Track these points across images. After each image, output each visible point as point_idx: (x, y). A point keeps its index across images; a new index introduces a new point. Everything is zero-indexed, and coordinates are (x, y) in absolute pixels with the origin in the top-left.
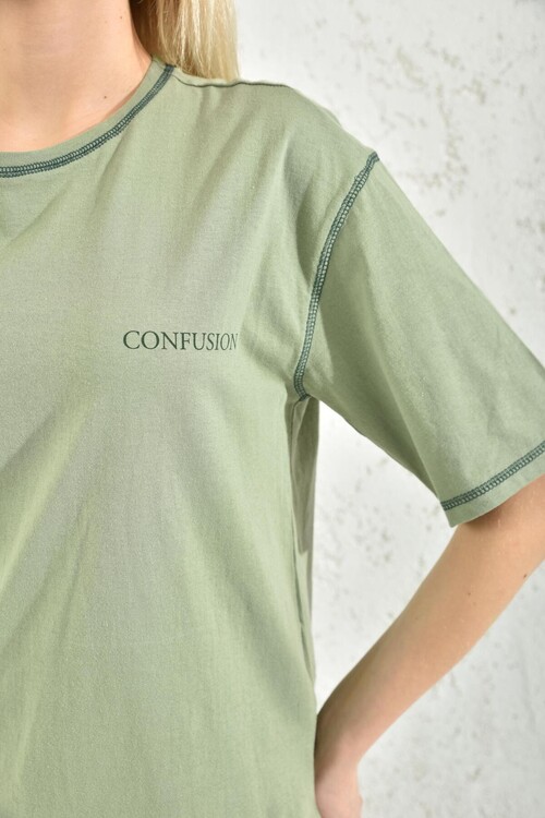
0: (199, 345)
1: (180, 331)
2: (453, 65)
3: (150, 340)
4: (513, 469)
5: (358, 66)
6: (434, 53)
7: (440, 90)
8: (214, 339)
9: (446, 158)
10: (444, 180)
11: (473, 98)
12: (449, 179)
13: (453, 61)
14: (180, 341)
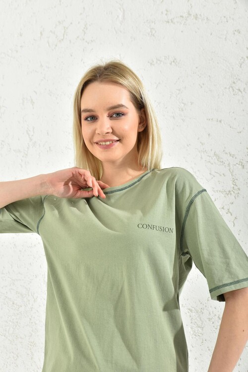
0: (157, 229)
1: (153, 224)
2: (233, 157)
3: (145, 226)
4: (231, 284)
5: (202, 158)
6: (226, 153)
7: (229, 164)
8: (162, 228)
9: (232, 186)
10: (232, 192)
11: (240, 167)
12: (234, 192)
13: (233, 156)
14: (152, 227)
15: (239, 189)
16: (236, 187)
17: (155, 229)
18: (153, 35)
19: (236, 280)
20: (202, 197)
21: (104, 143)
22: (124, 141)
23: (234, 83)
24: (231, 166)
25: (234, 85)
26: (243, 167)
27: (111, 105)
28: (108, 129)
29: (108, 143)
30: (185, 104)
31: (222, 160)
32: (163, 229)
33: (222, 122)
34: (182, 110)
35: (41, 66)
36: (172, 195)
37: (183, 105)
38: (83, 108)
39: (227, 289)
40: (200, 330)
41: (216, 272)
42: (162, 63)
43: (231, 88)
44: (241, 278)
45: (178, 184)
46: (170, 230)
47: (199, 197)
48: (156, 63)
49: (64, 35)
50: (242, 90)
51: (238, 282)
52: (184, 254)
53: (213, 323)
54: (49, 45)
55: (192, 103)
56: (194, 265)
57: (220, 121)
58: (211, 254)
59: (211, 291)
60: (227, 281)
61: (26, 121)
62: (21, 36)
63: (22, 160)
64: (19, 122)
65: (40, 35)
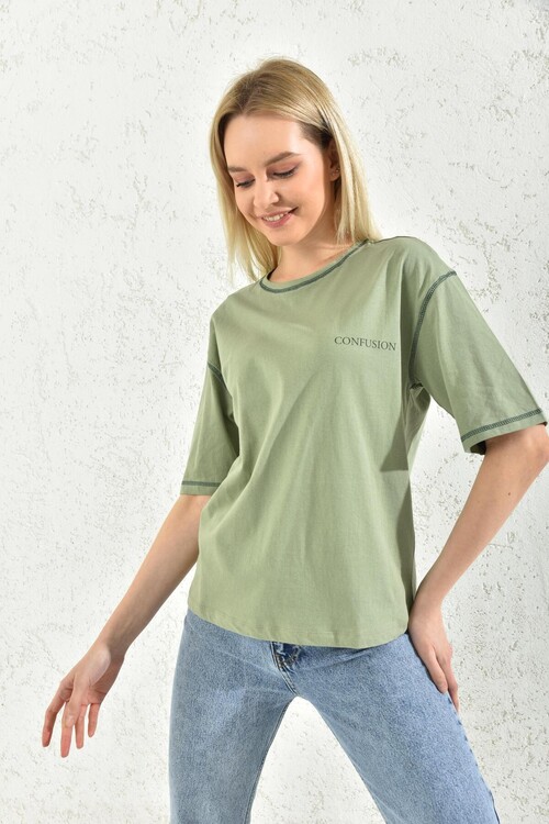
0: (368, 345)
1: (361, 337)
2: (491, 231)
3: (346, 341)
4: (495, 425)
6: (480, 224)
7: (484, 244)
8: (377, 343)
9: (489, 281)
11: (503, 248)
12: (490, 291)
13: (491, 229)
14: (361, 342)
15: (499, 286)
16: (494, 284)
17: (364, 345)
18: (360, 11)
19: (503, 419)
20: (446, 286)
21: (271, 219)
22: (303, 210)
23: (499, 98)
24: (488, 247)
25: (498, 102)
26: (508, 249)
27: (268, 158)
28: (271, 197)
29: (277, 218)
30: (411, 136)
31: (472, 236)
32: (378, 345)
33: (476, 169)
34: (407, 147)
35: (160, 66)
36: (396, 288)
37: (407, 138)
38: (229, 164)
39: (488, 435)
40: (424, 520)
41: (470, 408)
42: (373, 62)
43: (493, 108)
44: (511, 415)
45: (407, 266)
46: (390, 345)
47: (442, 287)
48: (364, 61)
49: (199, 7)
50: (512, 112)
51: (506, 422)
52: (415, 386)
53: (446, 509)
54: (173, 27)
55: (423, 135)
56: (432, 400)
57: (472, 167)
58: (461, 379)
59: (463, 439)
60: (487, 420)
61: (132, 165)
62: (122, 9)
63: (126, 234)
64: (120, 167)
65: (155, 8)
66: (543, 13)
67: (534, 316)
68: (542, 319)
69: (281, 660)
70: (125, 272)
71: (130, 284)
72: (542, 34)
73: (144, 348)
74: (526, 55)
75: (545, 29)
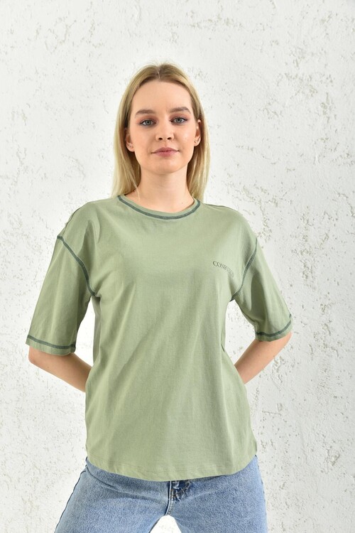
2: (265, 193)
3: (219, 265)
5: (228, 193)
6: (258, 188)
7: (260, 201)
9: (263, 227)
11: (273, 205)
13: (265, 191)
15: (271, 231)
16: (267, 229)
18: (176, 42)
23: (269, 104)
24: (263, 204)
25: (269, 107)
26: (277, 206)
31: (252, 196)
33: (254, 150)
35: (37, 73)
43: (265, 111)
49: (65, 35)
50: (279, 113)
54: (47, 47)
57: (252, 150)
61: (16, 141)
62: (12, 33)
63: (10, 189)
64: (7, 141)
65: (35, 34)
66: (298, 50)
67: (294, 251)
68: (300, 254)
69: (175, 492)
70: (9, 216)
71: (12, 224)
72: (297, 64)
73: (21, 270)
74: (287, 76)
75: (299, 60)
